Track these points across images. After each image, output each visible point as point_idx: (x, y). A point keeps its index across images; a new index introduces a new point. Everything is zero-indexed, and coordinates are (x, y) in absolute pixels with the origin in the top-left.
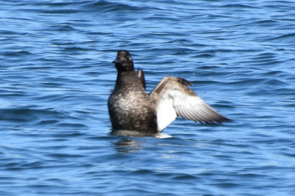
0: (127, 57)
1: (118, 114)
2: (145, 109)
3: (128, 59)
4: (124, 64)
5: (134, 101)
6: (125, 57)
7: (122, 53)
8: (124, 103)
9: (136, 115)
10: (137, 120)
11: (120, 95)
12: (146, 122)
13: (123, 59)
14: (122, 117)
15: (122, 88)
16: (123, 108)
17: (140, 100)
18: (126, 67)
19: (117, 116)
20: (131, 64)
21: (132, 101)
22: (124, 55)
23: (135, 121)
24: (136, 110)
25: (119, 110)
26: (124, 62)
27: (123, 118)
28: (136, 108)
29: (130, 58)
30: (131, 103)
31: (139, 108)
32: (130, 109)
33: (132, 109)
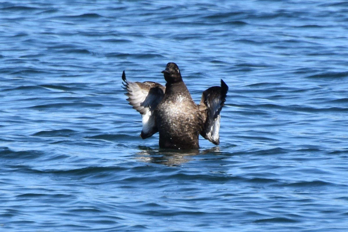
0: (176, 69)
1: (169, 118)
2: (192, 115)
5: (183, 107)
6: (174, 68)
7: (171, 65)
9: (185, 119)
10: (186, 124)
11: (170, 102)
12: (193, 128)
14: (172, 120)
15: (171, 96)
17: (188, 107)
18: (174, 78)
19: (168, 121)
20: (179, 76)
21: (181, 107)
22: (173, 67)
23: (184, 124)
24: (184, 114)
25: (170, 113)
27: (174, 121)
28: (185, 113)
29: (178, 71)
30: (181, 108)
31: (187, 113)
32: (180, 113)
33: (182, 113)
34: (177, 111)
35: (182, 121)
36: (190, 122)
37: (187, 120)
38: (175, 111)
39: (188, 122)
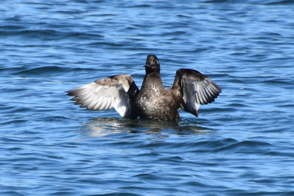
0: (156, 61)
2: (167, 108)
3: (156, 63)
4: (153, 67)
5: (156, 103)
6: (154, 61)
7: (151, 57)
8: (150, 105)
13: (152, 63)
16: (150, 109)
18: (154, 69)
22: (153, 59)
25: (147, 112)
26: (153, 65)
28: (160, 108)
29: (158, 62)
31: (162, 108)
32: (155, 110)
33: (157, 110)
34: (153, 108)
35: (160, 116)
36: (167, 113)
37: (164, 113)
38: (151, 109)
39: (166, 114)
